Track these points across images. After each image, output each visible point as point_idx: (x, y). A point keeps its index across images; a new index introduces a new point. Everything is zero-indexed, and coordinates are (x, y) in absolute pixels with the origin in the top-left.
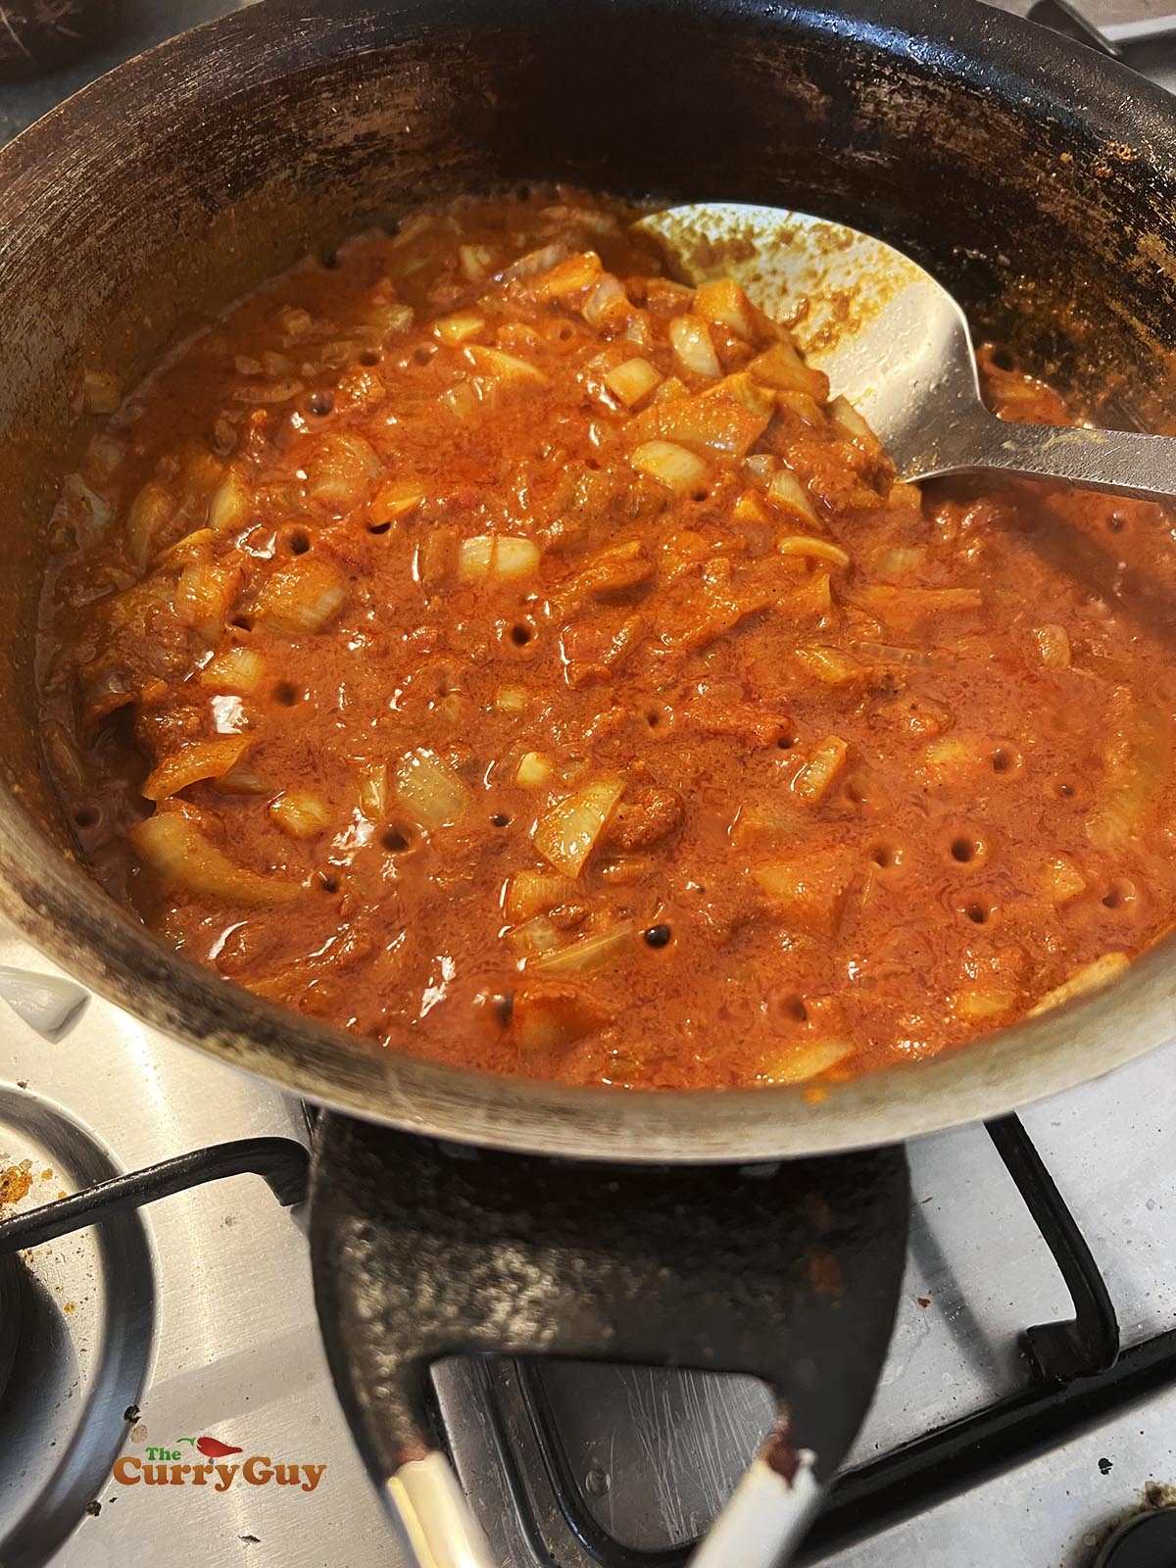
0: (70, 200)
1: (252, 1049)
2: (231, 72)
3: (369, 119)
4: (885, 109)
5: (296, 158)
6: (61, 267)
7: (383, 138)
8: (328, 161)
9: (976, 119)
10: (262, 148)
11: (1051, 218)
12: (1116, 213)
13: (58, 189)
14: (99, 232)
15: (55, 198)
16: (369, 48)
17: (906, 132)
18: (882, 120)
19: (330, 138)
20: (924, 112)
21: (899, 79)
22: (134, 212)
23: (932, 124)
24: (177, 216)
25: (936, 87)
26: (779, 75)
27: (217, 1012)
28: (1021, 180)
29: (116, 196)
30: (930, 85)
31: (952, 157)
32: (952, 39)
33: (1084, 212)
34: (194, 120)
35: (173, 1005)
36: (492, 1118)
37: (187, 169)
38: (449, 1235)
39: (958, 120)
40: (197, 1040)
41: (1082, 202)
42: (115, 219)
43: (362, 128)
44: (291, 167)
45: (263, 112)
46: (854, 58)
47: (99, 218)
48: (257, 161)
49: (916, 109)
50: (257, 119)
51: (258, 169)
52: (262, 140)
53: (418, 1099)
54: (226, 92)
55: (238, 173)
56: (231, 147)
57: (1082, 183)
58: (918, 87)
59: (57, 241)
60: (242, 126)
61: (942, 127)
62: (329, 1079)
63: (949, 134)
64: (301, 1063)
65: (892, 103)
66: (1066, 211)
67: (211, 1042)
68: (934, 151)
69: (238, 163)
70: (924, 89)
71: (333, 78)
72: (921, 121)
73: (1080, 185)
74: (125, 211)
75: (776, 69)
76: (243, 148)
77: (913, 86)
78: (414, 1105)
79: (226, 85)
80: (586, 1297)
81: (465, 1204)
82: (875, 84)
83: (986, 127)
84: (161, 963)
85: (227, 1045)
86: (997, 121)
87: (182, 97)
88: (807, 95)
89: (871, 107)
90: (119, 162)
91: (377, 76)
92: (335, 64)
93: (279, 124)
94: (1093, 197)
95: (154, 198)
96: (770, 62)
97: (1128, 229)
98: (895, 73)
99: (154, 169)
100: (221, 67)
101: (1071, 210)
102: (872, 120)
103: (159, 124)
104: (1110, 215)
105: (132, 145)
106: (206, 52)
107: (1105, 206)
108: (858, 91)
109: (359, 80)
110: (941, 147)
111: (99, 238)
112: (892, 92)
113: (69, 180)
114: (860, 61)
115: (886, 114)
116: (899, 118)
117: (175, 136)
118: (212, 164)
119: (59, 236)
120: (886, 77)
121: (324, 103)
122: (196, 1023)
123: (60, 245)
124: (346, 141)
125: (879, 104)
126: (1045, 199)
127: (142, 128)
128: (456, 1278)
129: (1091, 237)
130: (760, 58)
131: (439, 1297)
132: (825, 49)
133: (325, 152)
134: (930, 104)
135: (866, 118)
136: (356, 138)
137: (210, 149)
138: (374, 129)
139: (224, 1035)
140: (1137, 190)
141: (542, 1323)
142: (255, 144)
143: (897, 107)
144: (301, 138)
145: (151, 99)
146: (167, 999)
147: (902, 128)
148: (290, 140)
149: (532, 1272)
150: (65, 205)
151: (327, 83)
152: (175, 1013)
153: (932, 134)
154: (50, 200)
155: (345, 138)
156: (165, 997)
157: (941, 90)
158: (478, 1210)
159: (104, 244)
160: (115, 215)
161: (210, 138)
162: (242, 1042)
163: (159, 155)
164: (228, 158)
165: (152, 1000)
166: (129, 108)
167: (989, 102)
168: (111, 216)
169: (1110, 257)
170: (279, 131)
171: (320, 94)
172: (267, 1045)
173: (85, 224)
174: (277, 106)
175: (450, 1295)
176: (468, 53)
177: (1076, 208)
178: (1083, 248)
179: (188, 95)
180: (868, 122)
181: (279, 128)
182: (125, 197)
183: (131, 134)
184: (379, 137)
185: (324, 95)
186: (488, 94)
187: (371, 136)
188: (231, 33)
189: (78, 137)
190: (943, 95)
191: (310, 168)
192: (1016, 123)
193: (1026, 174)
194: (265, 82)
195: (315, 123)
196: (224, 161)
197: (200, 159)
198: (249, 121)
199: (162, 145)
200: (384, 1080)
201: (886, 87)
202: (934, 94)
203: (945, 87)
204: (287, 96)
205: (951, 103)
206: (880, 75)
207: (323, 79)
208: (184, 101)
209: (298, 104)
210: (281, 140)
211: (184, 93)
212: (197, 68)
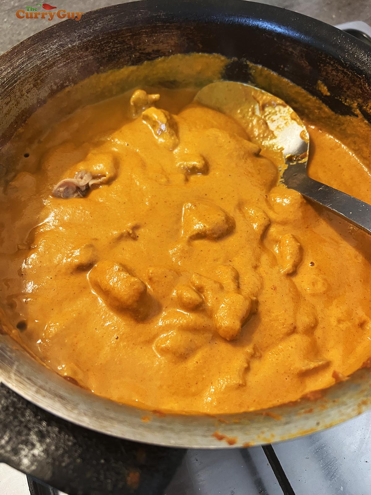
0: (50, 54)
2: (113, 23)
3: (158, 46)
4: (329, 75)
5: (132, 53)
6: (43, 75)
7: (162, 52)
9: (358, 85)
10: (120, 49)
13: (47, 51)
14: (58, 66)
15: (45, 53)
16: (161, 23)
17: (335, 84)
18: (328, 79)
19: (144, 49)
20: (342, 79)
21: (335, 66)
22: (72, 61)
23: (343, 84)
24: (88, 65)
25: (347, 72)
26: (296, 56)
29: (66, 56)
30: (345, 70)
34: (98, 36)
37: (93, 51)
39: (352, 84)
42: (65, 63)
43: (155, 48)
44: (130, 56)
45: (122, 37)
46: (321, 56)
47: (59, 62)
48: (118, 53)
49: (339, 77)
50: (120, 39)
51: (118, 55)
52: (121, 46)
53: (18, 378)
54: (110, 29)
55: (111, 55)
56: (110, 47)
58: (341, 70)
59: (43, 67)
60: (114, 41)
61: (347, 85)
63: (348, 88)
65: (332, 74)
69: (111, 52)
70: (343, 71)
71: (147, 31)
72: (340, 82)
74: (69, 61)
75: (296, 54)
76: (114, 48)
77: (339, 69)
78: (16, 380)
79: (111, 27)
82: (327, 66)
83: (361, 88)
86: (365, 88)
87: (95, 29)
88: (305, 65)
89: (324, 73)
90: (70, 46)
91: (163, 32)
92: (149, 26)
95: (80, 58)
96: (294, 51)
98: (334, 64)
99: (81, 49)
100: (110, 21)
102: (324, 78)
103: (86, 36)
105: (75, 41)
106: (107, 16)
108: (321, 67)
109: (156, 33)
110: (346, 92)
111: (58, 68)
112: (332, 70)
113: (51, 49)
114: (323, 57)
115: (329, 77)
116: (333, 79)
117: (90, 41)
118: (102, 51)
119: (44, 65)
120: (331, 65)
121: (143, 38)
123: (44, 68)
124: (150, 51)
125: (327, 73)
127: (79, 36)
130: (291, 50)
131: (8, 442)
132: (313, 51)
133: (142, 53)
134: (344, 77)
135: (323, 77)
136: (153, 51)
137: (102, 46)
138: (160, 49)
141: (32, 464)
142: (118, 47)
143: (333, 75)
144: (134, 48)
145: (85, 27)
147: (334, 83)
148: (130, 48)
149: (38, 444)
150: (48, 56)
151: (145, 32)
153: (343, 87)
154: (43, 54)
157: (348, 72)
159: (60, 70)
160: (65, 61)
161: (103, 43)
163: (84, 45)
164: (108, 50)
166: (77, 29)
167: (363, 80)
168: (64, 62)
170: (127, 44)
171: (143, 35)
173: (54, 63)
174: (128, 36)
175: (12, 442)
176: (194, 30)
179: (97, 28)
180: (323, 78)
181: (127, 43)
182: (70, 57)
183: (76, 37)
184: (161, 51)
185: (144, 36)
186: (199, 45)
187: (158, 51)
188: (117, 11)
189: (58, 35)
190: (349, 75)
191: (136, 58)
194: (124, 28)
195: (140, 44)
196: (106, 50)
197: (98, 49)
198: (117, 39)
199: (85, 42)
200: (12, 368)
201: (331, 68)
202: (346, 73)
203: (350, 72)
204: (131, 34)
205: (351, 78)
206: (329, 63)
207: (144, 30)
208: (96, 30)
209: (135, 37)
210: (127, 47)
211: (96, 27)
212: (102, 20)
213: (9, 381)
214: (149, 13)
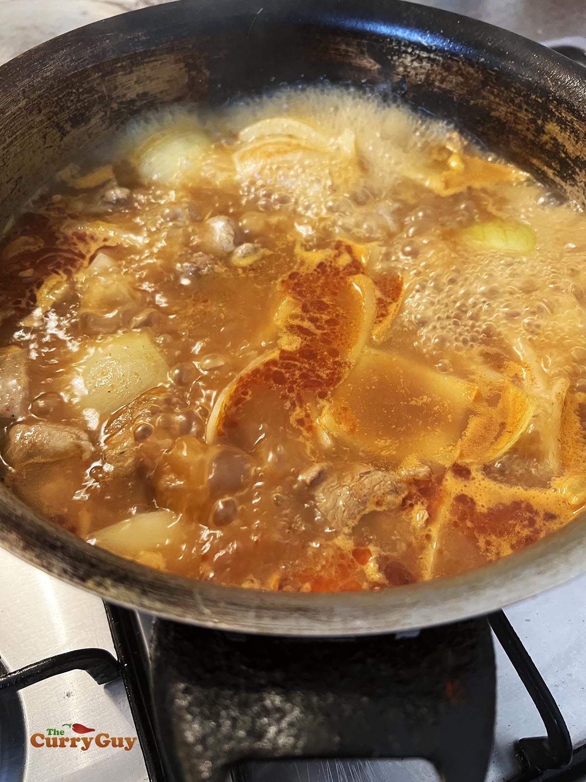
1: (114, 586)
2: (70, 62)
3: (144, 85)
4: (409, 70)
5: (106, 106)
7: (152, 95)
8: (123, 108)
9: (457, 72)
10: (88, 101)
11: (498, 119)
12: (532, 114)
16: (142, 48)
17: (420, 81)
18: (408, 75)
19: (124, 96)
20: (429, 70)
21: (415, 53)
22: (22, 135)
23: (433, 76)
24: (44, 137)
25: (435, 57)
26: (354, 55)
27: (92, 565)
28: (481, 101)
30: (432, 56)
31: (445, 91)
32: (442, 32)
33: (515, 115)
34: (52, 87)
35: (66, 563)
36: (258, 617)
37: (49, 112)
38: (236, 688)
39: (447, 73)
40: (82, 583)
41: (515, 110)
43: (140, 89)
44: (104, 111)
45: (88, 82)
46: (392, 44)
48: (86, 108)
49: (425, 69)
50: (86, 86)
51: (87, 112)
52: (88, 97)
53: (215, 609)
54: (68, 72)
55: (76, 115)
56: (72, 101)
57: (514, 100)
58: (426, 57)
60: (78, 90)
61: (439, 77)
62: (161, 601)
63: (442, 81)
64: (144, 593)
65: (413, 66)
66: (506, 115)
67: (90, 583)
68: (435, 90)
69: (76, 109)
70: (429, 58)
71: (124, 64)
72: (428, 75)
73: (512, 101)
75: (353, 52)
76: (78, 101)
77: (423, 57)
78: (213, 613)
79: (68, 68)
80: (321, 718)
81: (244, 668)
82: (403, 57)
83: (462, 75)
84: (57, 539)
85: (99, 584)
86: (467, 72)
87: (45, 75)
88: (369, 65)
89: (401, 69)
91: (148, 62)
92: (125, 57)
93: (98, 89)
94: (520, 107)
95: (32, 127)
96: (348, 49)
97: (540, 122)
98: (413, 51)
99: (31, 112)
100: (64, 59)
101: (509, 115)
102: (403, 75)
103: (33, 88)
104: (530, 115)
105: (19, 100)
106: (57, 52)
107: (526, 110)
108: (395, 61)
109: (137, 65)
110: (439, 88)
112: (412, 61)
114: (395, 46)
115: (409, 72)
116: (416, 74)
117: (42, 95)
118: (62, 109)
120: (411, 54)
121: (120, 77)
122: (81, 573)
124: (132, 97)
125: (406, 67)
126: (494, 110)
127: (24, 91)
128: (243, 713)
129: (520, 127)
130: (343, 47)
131: (234, 726)
132: (377, 41)
133: (121, 103)
134: (432, 65)
135: (399, 75)
136: (138, 95)
137: (61, 102)
138: (146, 90)
139: (98, 579)
140: (543, 102)
141: (297, 737)
142: (85, 99)
143: (415, 68)
144: (109, 96)
145: (29, 76)
146: (63, 560)
147: (418, 79)
148: (103, 97)
149: (288, 706)
151: (122, 67)
152: (69, 569)
153: (434, 81)
155: (131, 95)
156: (62, 559)
157: (438, 58)
158: (251, 671)
159: (7, 152)
161: (61, 96)
162: (108, 582)
163: (34, 105)
164: (70, 106)
165: (55, 562)
166: (17, 81)
167: (463, 62)
169: (530, 136)
170: (97, 92)
171: (118, 72)
172: (123, 583)
174: (95, 80)
175: (240, 723)
176: (194, 50)
177: (511, 113)
178: (516, 133)
179: (48, 74)
180: (401, 77)
181: (97, 91)
183: (19, 94)
184: (149, 94)
185: (120, 73)
186: (205, 71)
187: (145, 94)
188: (70, 41)
190: (439, 61)
191: (114, 112)
192: (477, 72)
193: (484, 98)
194: (89, 66)
195: (116, 88)
196: (68, 108)
197: (56, 107)
198: (82, 87)
199: (35, 100)
200: (193, 599)
201: (409, 58)
202: (434, 60)
203: (439, 56)
204: (100, 74)
205: (443, 64)
206: (406, 52)
207: (119, 65)
208: (47, 77)
209: (107, 78)
210: (99, 97)
211: (46, 73)
212: (52, 60)
213: (204, 618)
214: (121, 35)
